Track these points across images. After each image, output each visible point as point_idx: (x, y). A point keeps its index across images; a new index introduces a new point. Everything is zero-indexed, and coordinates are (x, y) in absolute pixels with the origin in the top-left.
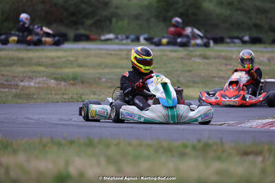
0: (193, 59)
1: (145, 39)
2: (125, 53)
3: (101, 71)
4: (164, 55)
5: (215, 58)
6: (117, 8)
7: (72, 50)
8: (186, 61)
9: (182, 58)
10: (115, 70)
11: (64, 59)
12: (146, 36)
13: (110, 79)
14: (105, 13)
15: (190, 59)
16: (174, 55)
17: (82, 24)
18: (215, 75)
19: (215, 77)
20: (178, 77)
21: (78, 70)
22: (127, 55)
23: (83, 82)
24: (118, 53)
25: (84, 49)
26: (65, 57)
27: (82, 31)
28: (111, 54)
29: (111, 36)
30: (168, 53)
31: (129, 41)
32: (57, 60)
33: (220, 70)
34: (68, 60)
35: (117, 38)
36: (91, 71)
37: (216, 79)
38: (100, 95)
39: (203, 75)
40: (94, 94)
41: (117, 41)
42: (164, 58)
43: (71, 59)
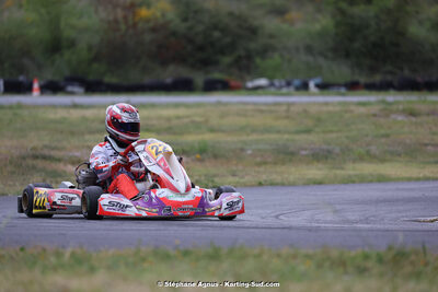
0: (393, 116)
1: (318, 86)
2: (284, 108)
3: (244, 138)
4: (346, 112)
5: (428, 114)
6: (271, 36)
7: (199, 105)
8: (382, 120)
9: (375, 115)
10: (266, 136)
11: (186, 120)
12: (318, 80)
13: (259, 150)
14: (252, 46)
15: (387, 116)
16: (362, 110)
17: (216, 63)
18: (426, 141)
19: (426, 145)
20: (368, 145)
21: (208, 137)
22: (288, 111)
23: (216, 157)
24: (273, 108)
25: (219, 103)
26: (188, 117)
27: (217, 75)
28: (261, 111)
29: (263, 82)
30: (353, 108)
31: (292, 89)
32: (175, 122)
33: (434, 134)
34: (193, 122)
35: (272, 85)
36: (229, 138)
37: (429, 148)
38: (243, 177)
39: (408, 141)
40: (234, 175)
41: (273, 90)
42: (347, 116)
43: (198, 119)
